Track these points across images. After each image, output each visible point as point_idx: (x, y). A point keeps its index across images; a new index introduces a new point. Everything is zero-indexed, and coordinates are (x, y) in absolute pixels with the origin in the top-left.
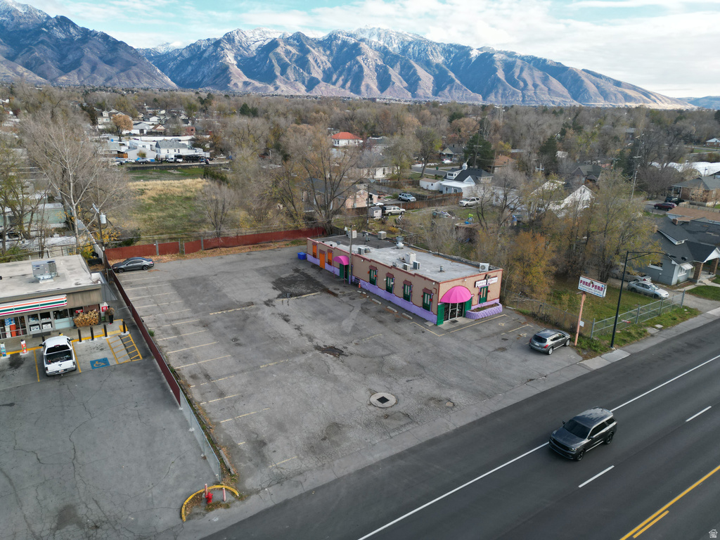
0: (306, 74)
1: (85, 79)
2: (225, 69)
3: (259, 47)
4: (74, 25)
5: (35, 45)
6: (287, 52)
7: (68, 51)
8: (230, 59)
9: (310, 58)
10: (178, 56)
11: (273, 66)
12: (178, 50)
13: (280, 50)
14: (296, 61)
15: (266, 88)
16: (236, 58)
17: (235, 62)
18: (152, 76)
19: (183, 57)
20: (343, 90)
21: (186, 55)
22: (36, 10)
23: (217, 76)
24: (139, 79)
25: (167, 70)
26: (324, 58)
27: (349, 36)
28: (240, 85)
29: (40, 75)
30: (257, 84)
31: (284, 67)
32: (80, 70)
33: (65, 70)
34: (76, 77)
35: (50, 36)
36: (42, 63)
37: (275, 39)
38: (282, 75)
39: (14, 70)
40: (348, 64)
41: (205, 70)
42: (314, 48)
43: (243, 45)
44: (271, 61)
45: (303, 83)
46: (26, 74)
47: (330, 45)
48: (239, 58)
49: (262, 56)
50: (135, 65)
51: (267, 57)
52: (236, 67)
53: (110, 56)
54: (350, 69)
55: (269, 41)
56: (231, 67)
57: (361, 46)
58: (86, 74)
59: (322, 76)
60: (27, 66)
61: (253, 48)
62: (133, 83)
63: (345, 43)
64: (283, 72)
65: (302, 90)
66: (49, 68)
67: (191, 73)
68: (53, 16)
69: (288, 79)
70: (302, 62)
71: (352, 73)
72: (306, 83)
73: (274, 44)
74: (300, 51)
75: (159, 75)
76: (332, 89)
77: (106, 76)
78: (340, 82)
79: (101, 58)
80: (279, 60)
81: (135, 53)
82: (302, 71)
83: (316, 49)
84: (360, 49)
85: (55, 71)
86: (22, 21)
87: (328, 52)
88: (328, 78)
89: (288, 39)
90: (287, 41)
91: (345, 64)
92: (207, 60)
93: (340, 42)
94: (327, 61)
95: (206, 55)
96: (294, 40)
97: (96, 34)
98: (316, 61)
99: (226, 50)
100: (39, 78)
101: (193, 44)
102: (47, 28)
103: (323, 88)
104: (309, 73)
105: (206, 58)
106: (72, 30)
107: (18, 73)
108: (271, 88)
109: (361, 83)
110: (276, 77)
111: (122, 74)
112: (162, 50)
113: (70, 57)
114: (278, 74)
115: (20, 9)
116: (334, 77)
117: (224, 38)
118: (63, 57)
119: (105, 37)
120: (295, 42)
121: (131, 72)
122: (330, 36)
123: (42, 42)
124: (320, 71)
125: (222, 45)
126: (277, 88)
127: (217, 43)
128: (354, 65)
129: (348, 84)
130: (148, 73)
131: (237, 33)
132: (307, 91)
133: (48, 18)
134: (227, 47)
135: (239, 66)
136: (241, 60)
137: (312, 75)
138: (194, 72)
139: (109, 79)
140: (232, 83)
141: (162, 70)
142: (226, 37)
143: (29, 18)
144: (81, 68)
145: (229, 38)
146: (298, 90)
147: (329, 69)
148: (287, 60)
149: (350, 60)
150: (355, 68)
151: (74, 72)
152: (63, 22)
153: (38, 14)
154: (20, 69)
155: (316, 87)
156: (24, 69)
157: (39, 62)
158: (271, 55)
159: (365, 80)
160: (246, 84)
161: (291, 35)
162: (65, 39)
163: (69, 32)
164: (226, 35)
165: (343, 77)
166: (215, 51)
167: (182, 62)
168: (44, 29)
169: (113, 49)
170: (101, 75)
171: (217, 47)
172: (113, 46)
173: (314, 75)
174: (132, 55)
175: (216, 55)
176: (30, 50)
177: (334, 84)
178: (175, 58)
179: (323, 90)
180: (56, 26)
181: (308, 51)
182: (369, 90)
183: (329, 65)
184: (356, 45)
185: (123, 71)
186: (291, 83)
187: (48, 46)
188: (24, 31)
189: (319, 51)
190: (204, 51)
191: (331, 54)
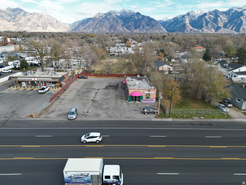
0: (216, 25)
1: (141, 31)
2: (185, 25)
3: (199, 16)
4: (140, 14)
5: (130, 21)
6: (210, 17)
7: (138, 22)
8: (187, 21)
9: (219, 19)
10: (169, 22)
11: (203, 23)
12: (170, 20)
13: (207, 17)
14: (213, 21)
15: (199, 31)
16: (189, 21)
17: (189, 22)
18: (160, 29)
19: (171, 22)
20: (231, 31)
21: (172, 21)
22: (132, 11)
23: (181, 28)
24: (156, 30)
25: (165, 26)
26: (225, 19)
27: (239, 9)
28: (189, 30)
29: (129, 30)
30: (195, 29)
31: (207, 23)
32: (140, 28)
33: (136, 28)
34: (138, 30)
35: (134, 18)
36: (130, 27)
37: (206, 13)
38: (206, 26)
39: (123, 29)
40: (236, 20)
41: (178, 26)
42: (221, 15)
43: (193, 16)
44: (202, 21)
45: (214, 28)
46: (126, 30)
47: (229, 13)
48: (190, 21)
49: (200, 19)
50: (155, 26)
51: (201, 19)
52: (189, 24)
53: (149, 23)
54: (236, 22)
55: (203, 13)
56: (187, 24)
57: (244, 12)
58: (141, 29)
59: (223, 25)
60: (127, 28)
61: (196, 17)
62: (154, 31)
63: (236, 12)
64: (207, 25)
65: (213, 31)
66: (132, 28)
67: (173, 27)
68: (135, 12)
69: (208, 27)
70: (215, 21)
71: (237, 24)
72: (215, 28)
73: (205, 14)
74: (215, 16)
75: (162, 28)
76: (226, 31)
77: (146, 30)
78: (231, 27)
79: (146, 24)
80: (206, 20)
81: (156, 22)
82: (214, 24)
83: (222, 15)
84: (243, 14)
85: (133, 28)
86: (128, 15)
87: (227, 16)
88: (225, 26)
89: (211, 12)
90: (210, 13)
91: (234, 20)
92: (179, 22)
93: (234, 11)
94: (226, 20)
95: (179, 21)
96: (213, 12)
97: (146, 17)
98: (221, 20)
99: (186, 18)
100: (129, 31)
101: (175, 17)
102: (133, 16)
103: (222, 30)
104: (217, 24)
105: (178, 22)
106: (140, 16)
107: (124, 30)
108: (201, 31)
109: (241, 27)
110: (203, 27)
111: (151, 29)
112: (165, 20)
113: (138, 24)
114: (204, 25)
115: (128, 11)
116: (228, 26)
117: (186, 14)
118: (136, 24)
119: (148, 17)
120: (214, 13)
121: (154, 28)
122: (230, 10)
123: (132, 20)
124: (222, 24)
125: (185, 17)
126: (203, 31)
127: (184, 16)
128: (239, 20)
129: (234, 28)
130: (159, 28)
131: (192, 12)
132: (215, 31)
133: (135, 13)
134: (187, 17)
135: (190, 24)
136: (191, 21)
137: (219, 25)
138: (174, 27)
139: (147, 30)
140: (186, 30)
141: (163, 27)
142: (187, 14)
143: (130, 14)
144: (140, 27)
145: (188, 14)
146: (211, 31)
147: (227, 23)
148: (209, 20)
149: (237, 18)
150: (239, 22)
151: (138, 29)
152: (138, 14)
153: (132, 12)
154: (125, 29)
155: (219, 30)
156: (126, 29)
157: (130, 26)
158: (203, 19)
159: (243, 26)
160: (191, 30)
161: (212, 11)
162: (138, 19)
163: (139, 17)
164: (187, 13)
165: (232, 25)
166: (182, 19)
167: (170, 24)
168: (133, 17)
169: (150, 21)
170: (145, 29)
171: (183, 18)
172: (150, 20)
173: (220, 25)
174: (155, 23)
175: (182, 20)
176: (128, 23)
177: (228, 28)
178: (169, 23)
179: (222, 31)
180: (136, 15)
181: (219, 16)
182: (244, 30)
183: (227, 21)
184: (241, 12)
185: (151, 28)
186: (209, 29)
187: (133, 21)
188: (128, 18)
189: (223, 16)
190: (179, 19)
191: (229, 17)
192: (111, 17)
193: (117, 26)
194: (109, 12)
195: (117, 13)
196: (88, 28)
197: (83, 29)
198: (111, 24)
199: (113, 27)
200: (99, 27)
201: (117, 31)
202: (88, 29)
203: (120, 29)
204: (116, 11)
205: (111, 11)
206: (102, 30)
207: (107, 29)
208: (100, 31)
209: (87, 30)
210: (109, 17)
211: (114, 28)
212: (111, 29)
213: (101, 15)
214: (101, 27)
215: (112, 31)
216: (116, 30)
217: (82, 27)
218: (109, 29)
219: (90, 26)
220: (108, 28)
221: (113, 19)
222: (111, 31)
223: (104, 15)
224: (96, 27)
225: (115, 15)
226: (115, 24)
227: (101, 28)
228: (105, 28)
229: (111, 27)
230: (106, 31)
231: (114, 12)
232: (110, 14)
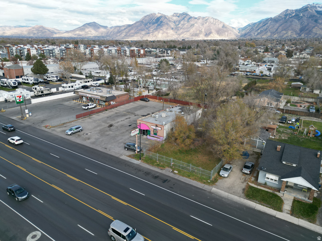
192: (306, 15)
193: (314, 27)
194: (304, 7)
195: (318, 7)
196: (264, 32)
197: (256, 34)
198: (303, 25)
199: (306, 29)
200: (282, 31)
201: (311, 36)
202: (264, 34)
203: (318, 32)
204: (317, 4)
205: (309, 5)
206: (286, 35)
207: (294, 33)
208: (282, 36)
209: (263, 36)
210: (301, 15)
211: (307, 31)
212: (303, 32)
213: (290, 12)
214: (285, 30)
215: (303, 35)
216: (310, 34)
217: (256, 31)
218: (299, 32)
219: (268, 29)
220: (296, 32)
221: (310, 17)
222: (300, 36)
223: (294, 11)
224: (277, 30)
225: (315, 11)
226: (310, 24)
227: (284, 32)
228: (291, 31)
229: (302, 30)
230: (292, 35)
231: (314, 5)
232: (305, 9)
